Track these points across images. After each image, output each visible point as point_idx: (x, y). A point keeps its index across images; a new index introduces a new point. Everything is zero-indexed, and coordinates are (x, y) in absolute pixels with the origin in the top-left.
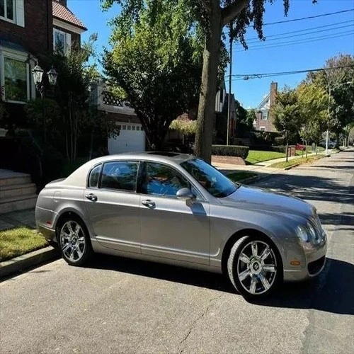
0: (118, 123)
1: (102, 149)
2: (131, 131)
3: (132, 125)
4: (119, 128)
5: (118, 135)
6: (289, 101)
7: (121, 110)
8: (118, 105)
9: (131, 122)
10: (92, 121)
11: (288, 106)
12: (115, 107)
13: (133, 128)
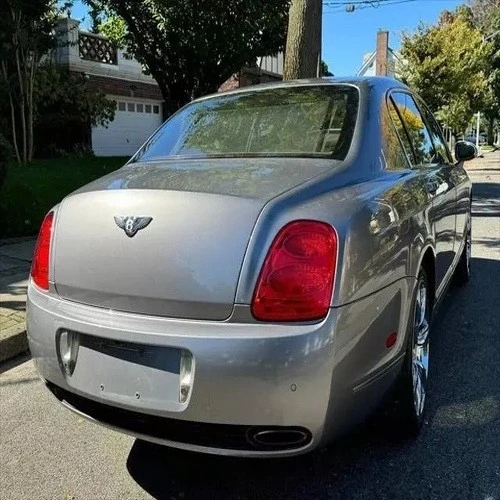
0: (110, 98)
1: (81, 148)
2: (136, 114)
3: (136, 101)
4: (113, 105)
5: (112, 119)
6: (430, 50)
7: (115, 72)
8: (108, 62)
9: (135, 96)
10: (60, 91)
11: (428, 60)
12: (103, 65)
13: (140, 109)
